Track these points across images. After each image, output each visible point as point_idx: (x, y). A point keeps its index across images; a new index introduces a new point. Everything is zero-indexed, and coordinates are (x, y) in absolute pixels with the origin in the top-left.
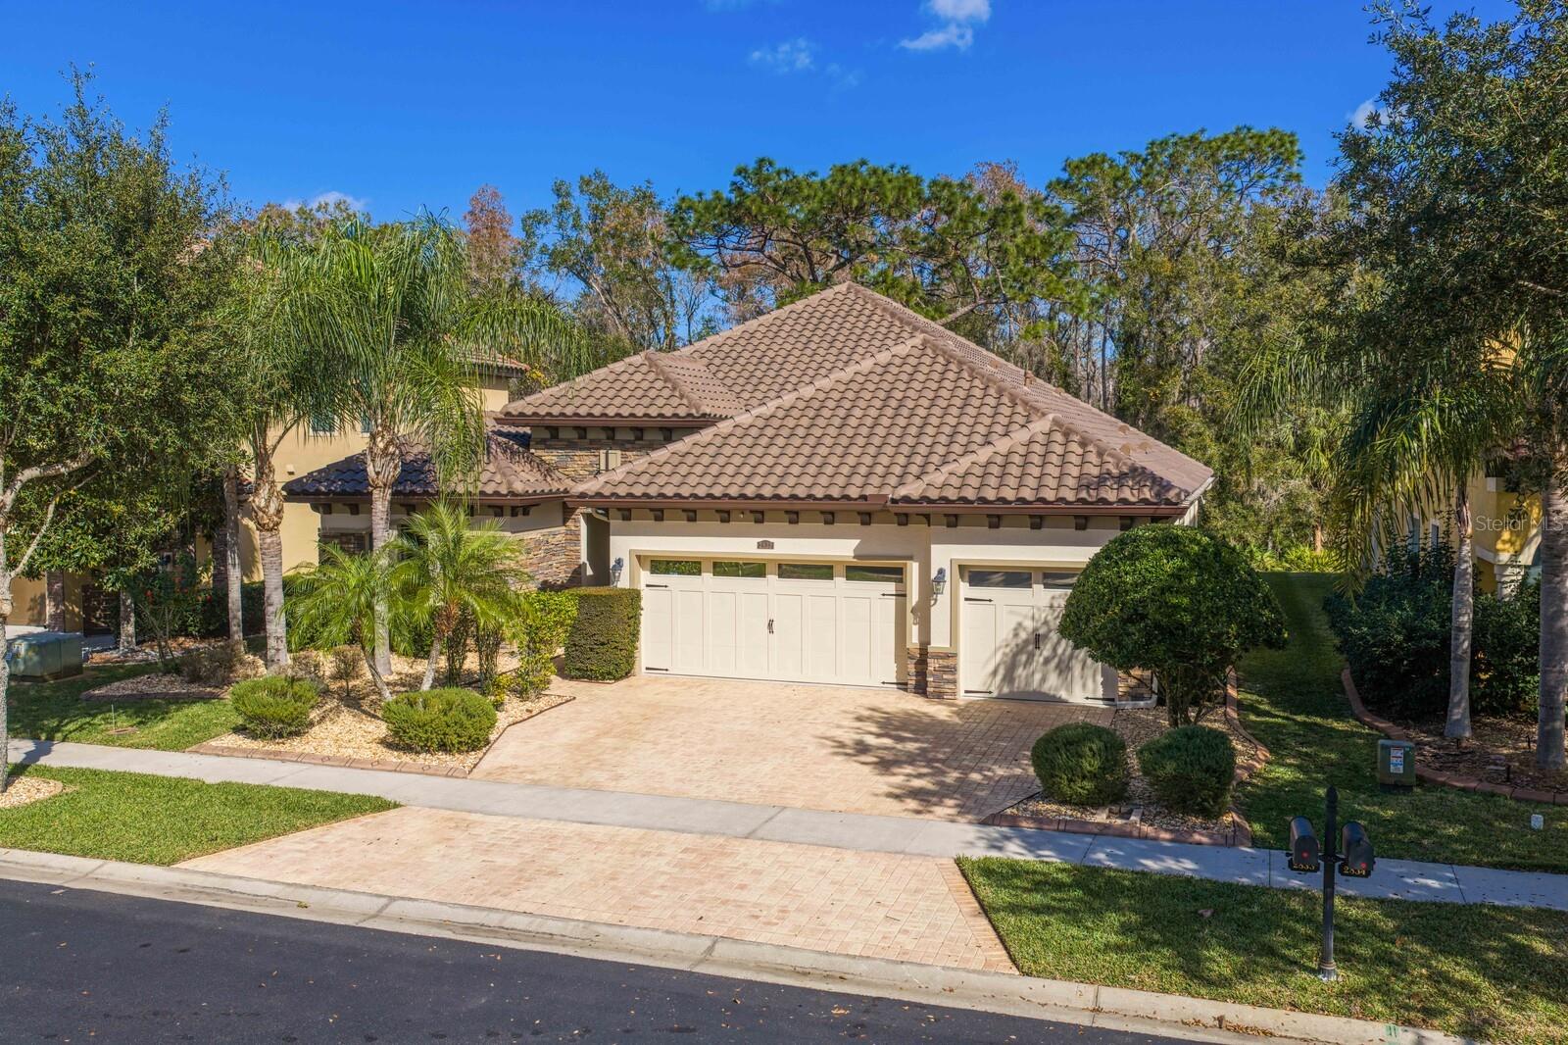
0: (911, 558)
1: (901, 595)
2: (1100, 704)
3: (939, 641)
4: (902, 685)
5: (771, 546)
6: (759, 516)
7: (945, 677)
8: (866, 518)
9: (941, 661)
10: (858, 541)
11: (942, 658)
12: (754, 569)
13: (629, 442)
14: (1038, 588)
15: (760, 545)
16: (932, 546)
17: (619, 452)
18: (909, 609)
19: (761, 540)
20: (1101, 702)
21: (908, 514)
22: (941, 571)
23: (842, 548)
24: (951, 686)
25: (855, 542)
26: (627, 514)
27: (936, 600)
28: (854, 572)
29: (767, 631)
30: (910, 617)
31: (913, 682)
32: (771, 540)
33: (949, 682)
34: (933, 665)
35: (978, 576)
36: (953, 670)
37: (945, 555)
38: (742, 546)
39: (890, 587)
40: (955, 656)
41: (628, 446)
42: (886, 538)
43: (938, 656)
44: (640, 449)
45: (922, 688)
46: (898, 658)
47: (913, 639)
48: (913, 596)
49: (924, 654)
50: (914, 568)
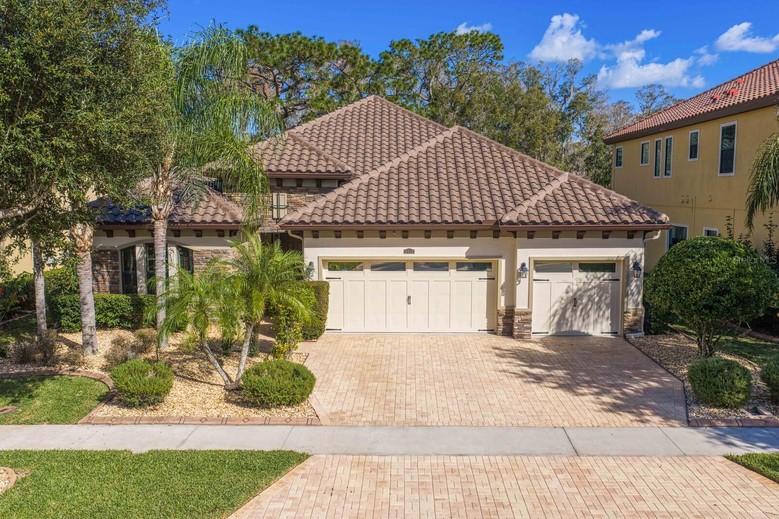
0: (501, 257)
1: (492, 279)
2: (609, 336)
3: (521, 305)
4: (492, 331)
5: (413, 252)
6: (405, 234)
7: (525, 325)
8: (474, 234)
9: (522, 317)
10: (468, 248)
11: (523, 315)
12: (398, 266)
13: (293, 188)
14: (576, 272)
15: (405, 252)
16: (519, 251)
17: (286, 194)
18: (499, 287)
19: (406, 248)
20: (610, 335)
21: (497, 230)
22: (523, 265)
23: (458, 252)
24: (528, 331)
25: (467, 248)
26: (316, 234)
27: (520, 281)
28: (460, 265)
29: (406, 302)
30: (500, 291)
31: (501, 329)
32: (413, 248)
33: (527, 328)
34: (517, 319)
35: (542, 266)
36: (529, 321)
37: (525, 255)
38: (395, 253)
39: (484, 274)
40: (530, 313)
41: (291, 190)
42: (485, 245)
43: (521, 314)
44: (301, 192)
45: (509, 332)
46: (488, 316)
47: (502, 304)
48: (502, 279)
49: (510, 313)
50: (503, 263)
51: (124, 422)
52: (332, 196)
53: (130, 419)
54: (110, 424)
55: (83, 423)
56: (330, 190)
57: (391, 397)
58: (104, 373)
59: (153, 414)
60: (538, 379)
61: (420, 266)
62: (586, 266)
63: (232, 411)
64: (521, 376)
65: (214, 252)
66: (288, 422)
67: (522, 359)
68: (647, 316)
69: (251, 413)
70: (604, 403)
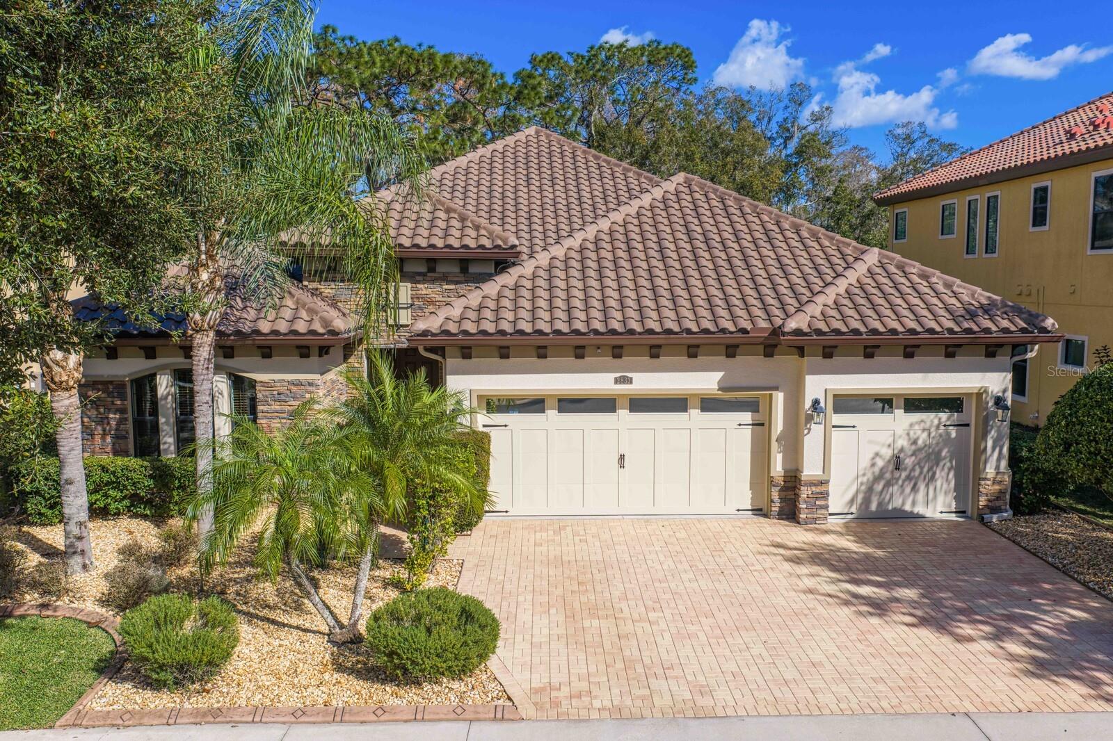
0: (776, 389)
1: (761, 425)
2: (953, 517)
3: (811, 469)
4: (759, 512)
5: (630, 381)
6: (617, 352)
7: (818, 503)
8: (731, 351)
9: (814, 488)
10: (721, 374)
11: (815, 485)
12: (605, 404)
13: (420, 274)
14: (899, 412)
15: (617, 381)
16: (808, 377)
17: (409, 285)
18: (774, 438)
19: (618, 375)
20: (954, 515)
21: (772, 343)
22: (816, 402)
23: (707, 381)
24: (823, 511)
25: (720, 374)
26: (466, 352)
27: (810, 429)
28: (709, 404)
29: (616, 465)
30: (774, 445)
31: (777, 509)
32: (629, 375)
33: (821, 507)
34: (805, 492)
35: (845, 403)
36: (825, 496)
37: (818, 386)
38: (599, 382)
39: (747, 417)
40: (827, 482)
41: (418, 278)
42: (751, 367)
43: (811, 484)
44: (433, 281)
45: (790, 514)
46: (753, 486)
47: (778, 467)
48: (778, 425)
49: (792, 482)
50: (779, 398)
51: (145, 721)
52: (491, 288)
53: (157, 714)
54: (118, 727)
55: (64, 726)
56: (486, 278)
57: (631, 651)
58: (104, 610)
59: (200, 702)
60: (879, 608)
61: (641, 404)
62: (914, 404)
63: (351, 691)
64: (847, 603)
65: (292, 383)
66: (458, 714)
67: (834, 569)
68: (1016, 485)
69: (385, 694)
70: (1013, 657)
